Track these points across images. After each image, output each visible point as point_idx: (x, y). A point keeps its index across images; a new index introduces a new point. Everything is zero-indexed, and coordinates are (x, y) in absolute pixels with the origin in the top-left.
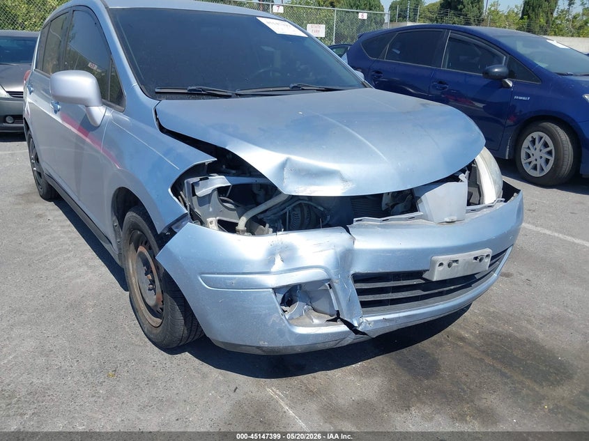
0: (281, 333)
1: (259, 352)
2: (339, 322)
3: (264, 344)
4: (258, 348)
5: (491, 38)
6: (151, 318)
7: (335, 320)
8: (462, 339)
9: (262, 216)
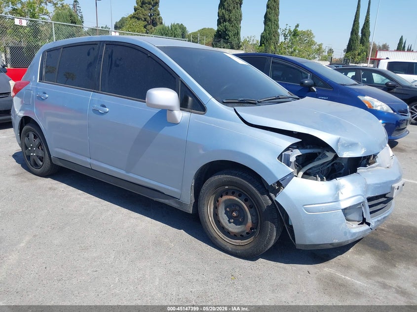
0: (345, 233)
1: (331, 247)
2: (364, 224)
3: (336, 241)
4: (331, 244)
5: (298, 63)
6: (232, 241)
7: (362, 223)
8: (383, 230)
9: (310, 171)
